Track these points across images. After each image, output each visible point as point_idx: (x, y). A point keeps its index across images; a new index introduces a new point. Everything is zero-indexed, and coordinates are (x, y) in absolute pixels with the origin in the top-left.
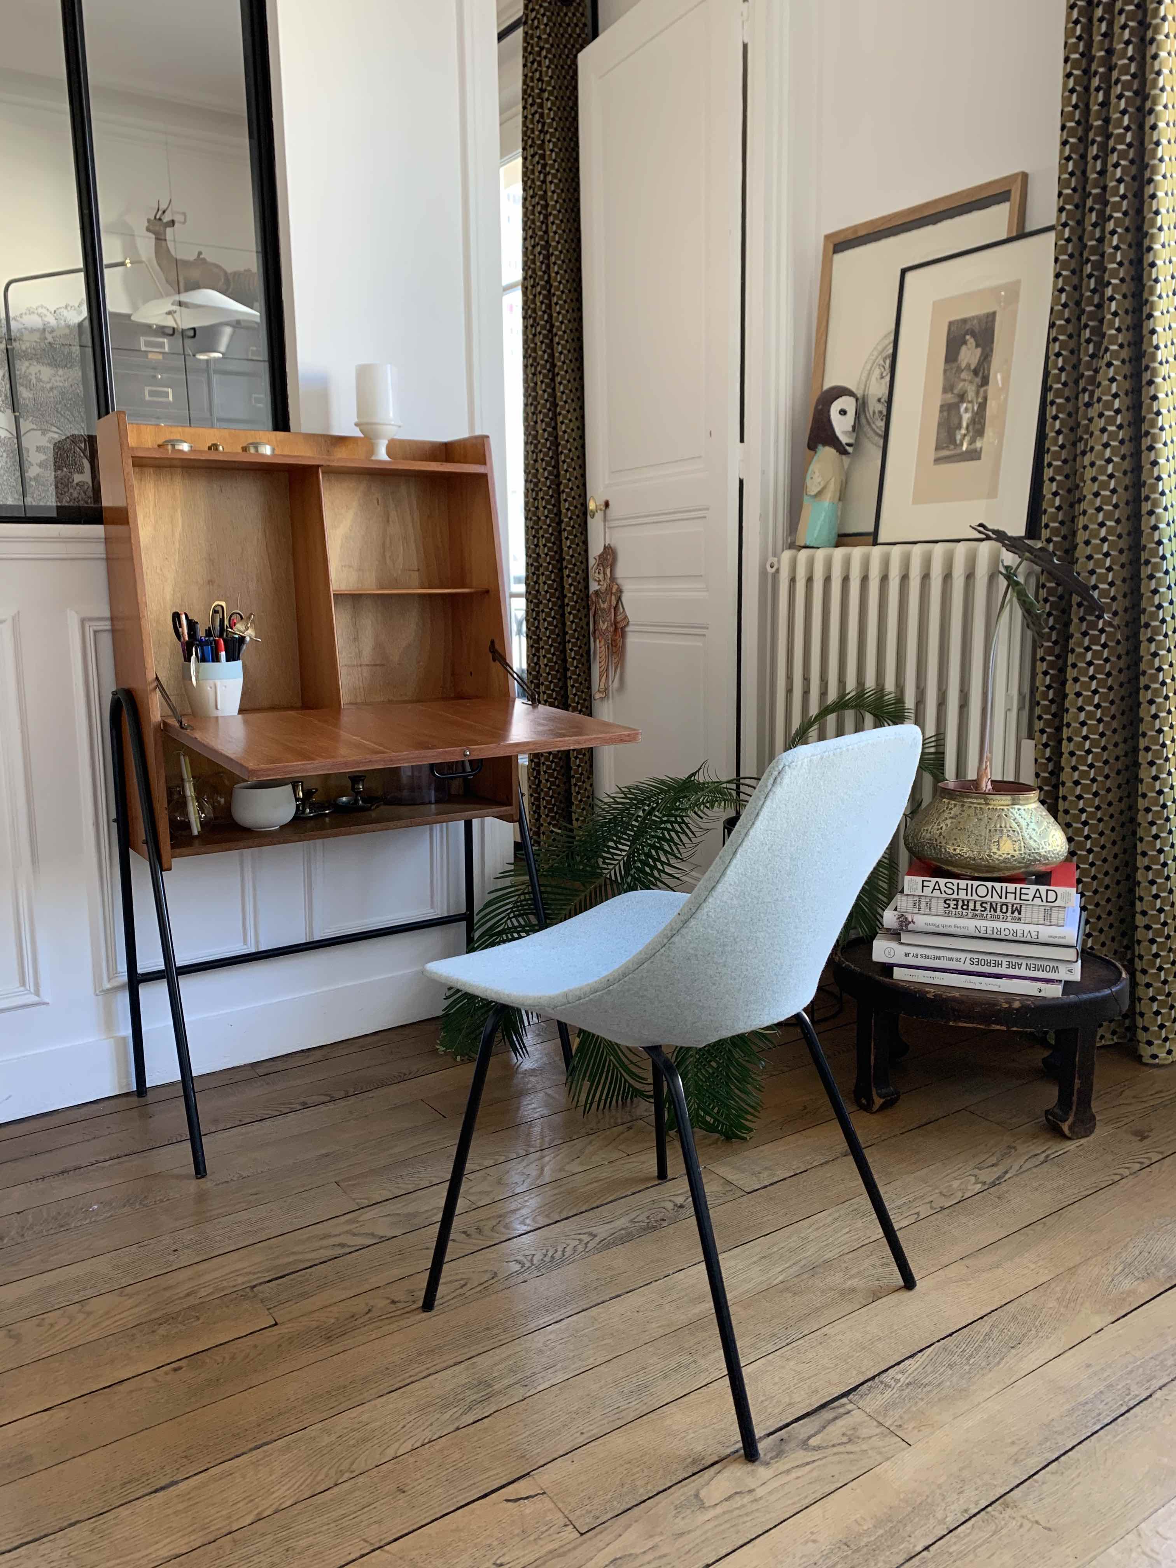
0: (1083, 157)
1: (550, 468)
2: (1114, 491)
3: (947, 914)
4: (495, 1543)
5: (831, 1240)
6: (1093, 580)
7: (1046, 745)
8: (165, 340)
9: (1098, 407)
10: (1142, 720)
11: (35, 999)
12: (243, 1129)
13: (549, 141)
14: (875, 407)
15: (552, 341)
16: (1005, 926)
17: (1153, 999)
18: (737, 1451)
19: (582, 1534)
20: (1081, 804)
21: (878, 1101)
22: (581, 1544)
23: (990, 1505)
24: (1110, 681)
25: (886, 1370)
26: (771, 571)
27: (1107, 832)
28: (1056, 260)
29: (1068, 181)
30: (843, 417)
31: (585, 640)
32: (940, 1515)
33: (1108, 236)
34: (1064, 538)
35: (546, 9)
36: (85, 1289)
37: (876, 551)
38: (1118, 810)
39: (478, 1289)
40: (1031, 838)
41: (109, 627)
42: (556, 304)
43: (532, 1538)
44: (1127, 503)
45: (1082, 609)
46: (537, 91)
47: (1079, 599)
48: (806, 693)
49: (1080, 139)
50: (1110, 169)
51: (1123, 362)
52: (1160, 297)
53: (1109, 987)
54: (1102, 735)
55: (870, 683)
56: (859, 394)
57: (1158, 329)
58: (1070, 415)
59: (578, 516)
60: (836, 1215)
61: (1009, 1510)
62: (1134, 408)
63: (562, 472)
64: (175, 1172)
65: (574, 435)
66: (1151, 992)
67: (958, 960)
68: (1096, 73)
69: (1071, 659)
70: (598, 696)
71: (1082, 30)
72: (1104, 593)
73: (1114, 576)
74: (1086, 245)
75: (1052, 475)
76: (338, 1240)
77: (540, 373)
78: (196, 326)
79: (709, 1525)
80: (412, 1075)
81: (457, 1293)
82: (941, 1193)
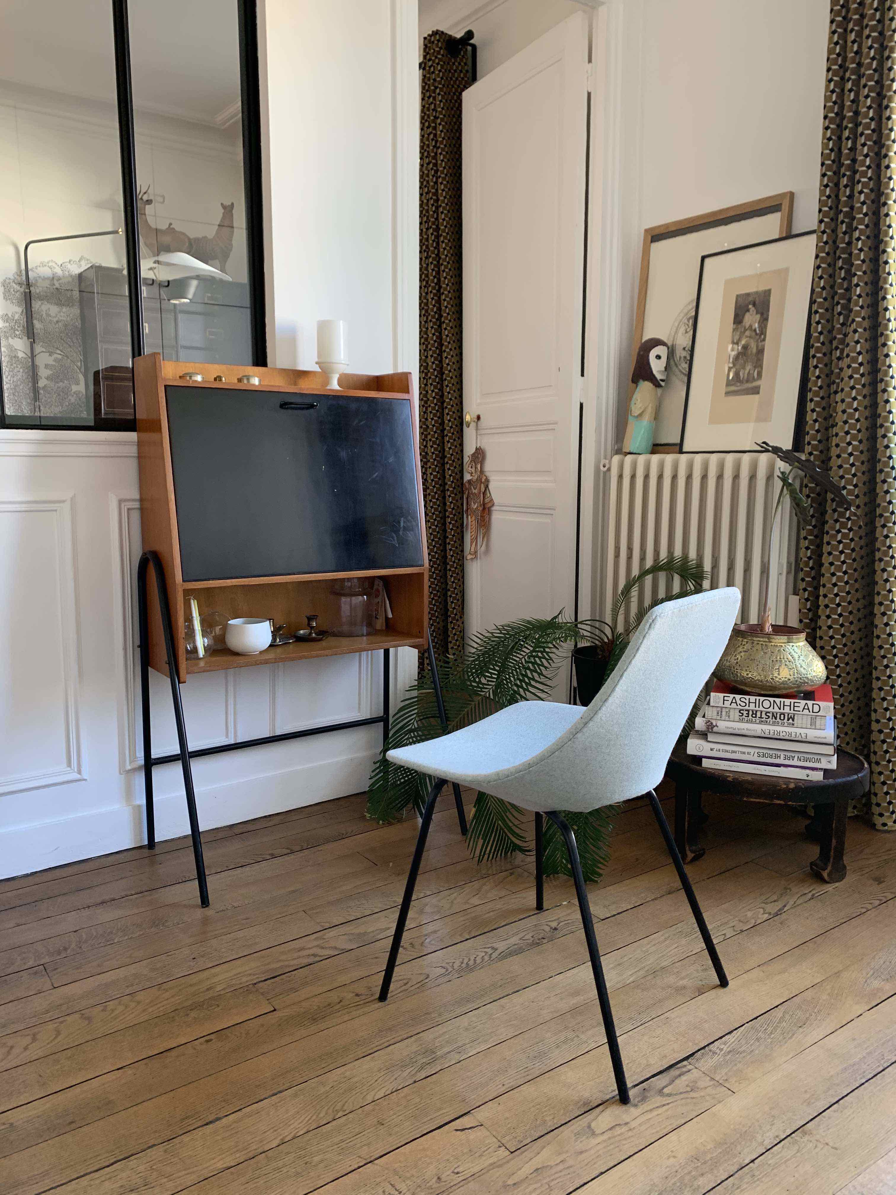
0: (837, 185)
1: (436, 391)
2: (858, 420)
3: (741, 721)
4: (452, 1158)
5: (665, 953)
6: (843, 483)
7: (807, 600)
9: (847, 361)
10: (877, 583)
11: (78, 776)
13: (441, 154)
14: (681, 353)
15: (439, 298)
16: (783, 730)
17: (884, 783)
18: (614, 1097)
19: (512, 1153)
20: (833, 642)
21: (690, 855)
22: (512, 1159)
23: (793, 1133)
24: (854, 555)
25: (713, 1042)
26: (604, 469)
27: (851, 662)
28: (817, 256)
29: (826, 202)
30: (658, 361)
31: (460, 516)
32: (759, 1139)
33: (855, 241)
34: (821, 452)
35: (440, 60)
36: (132, 985)
37: (683, 458)
38: (859, 647)
39: (417, 986)
40: (801, 666)
41: (139, 506)
42: (444, 271)
43: (477, 1155)
44: (867, 429)
45: (835, 503)
46: (432, 118)
47: (833, 496)
48: (630, 557)
49: (835, 173)
50: (857, 195)
51: (865, 330)
52: (891, 285)
53: (856, 774)
54: (848, 593)
55: (678, 552)
56: (670, 344)
57: (890, 307)
58: (826, 365)
59: (457, 426)
60: (667, 935)
61: (807, 1136)
62: (872, 362)
63: (446, 394)
64: (184, 903)
65: (454, 366)
66: (882, 778)
67: (749, 753)
68: (846, 127)
69: (826, 538)
70: (469, 557)
71: (837, 96)
72: (850, 492)
73: (857, 480)
74: (838, 247)
75: (812, 407)
76: (311, 952)
77: (431, 321)
78: (170, 279)
79: (600, 1147)
80: (348, 835)
81: (402, 989)
82: (740, 921)
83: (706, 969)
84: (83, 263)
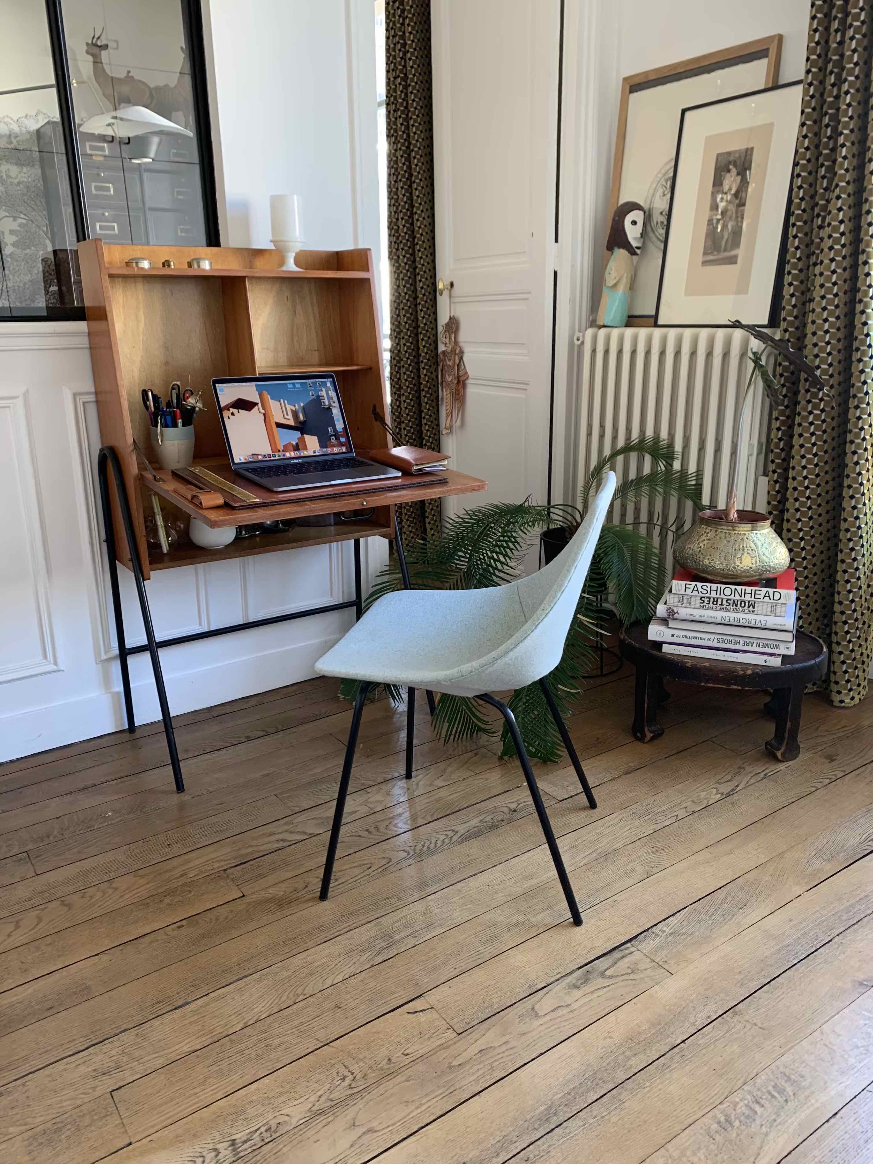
0: (827, 29)
1: (408, 256)
2: (836, 295)
3: (702, 608)
4: (402, 1041)
5: (618, 835)
6: (817, 362)
7: (776, 482)
8: (106, 145)
9: (828, 230)
10: (847, 465)
11: (54, 668)
12: (207, 756)
14: (658, 218)
15: (409, 155)
16: (743, 617)
17: (843, 662)
18: (558, 980)
19: (459, 1034)
20: (800, 525)
21: (649, 735)
22: (459, 1041)
23: (725, 1013)
24: (825, 437)
25: (656, 925)
26: (578, 343)
27: (817, 545)
28: (803, 112)
29: (815, 49)
30: (634, 227)
31: (435, 389)
32: (692, 1019)
33: (843, 95)
34: (797, 328)
36: (110, 872)
37: (657, 332)
38: (826, 529)
39: (380, 870)
40: (764, 554)
41: (94, 399)
42: (413, 125)
43: (426, 1037)
44: (845, 304)
45: (808, 384)
47: (806, 376)
48: (602, 436)
49: (825, 15)
50: (848, 41)
51: (849, 195)
53: (814, 659)
54: (817, 475)
55: (650, 432)
56: (646, 207)
58: (806, 234)
59: (430, 293)
60: (621, 817)
61: (737, 1016)
62: (854, 230)
63: (418, 259)
64: (163, 788)
65: (426, 229)
66: (842, 657)
67: (708, 639)
69: (798, 419)
70: (444, 432)
72: (824, 372)
73: (832, 359)
74: (825, 101)
75: (790, 280)
76: (280, 837)
77: (401, 180)
78: (130, 135)
79: (542, 1028)
80: (323, 716)
81: (365, 873)
82: (693, 801)
83: (657, 851)
84: (40, 117)
